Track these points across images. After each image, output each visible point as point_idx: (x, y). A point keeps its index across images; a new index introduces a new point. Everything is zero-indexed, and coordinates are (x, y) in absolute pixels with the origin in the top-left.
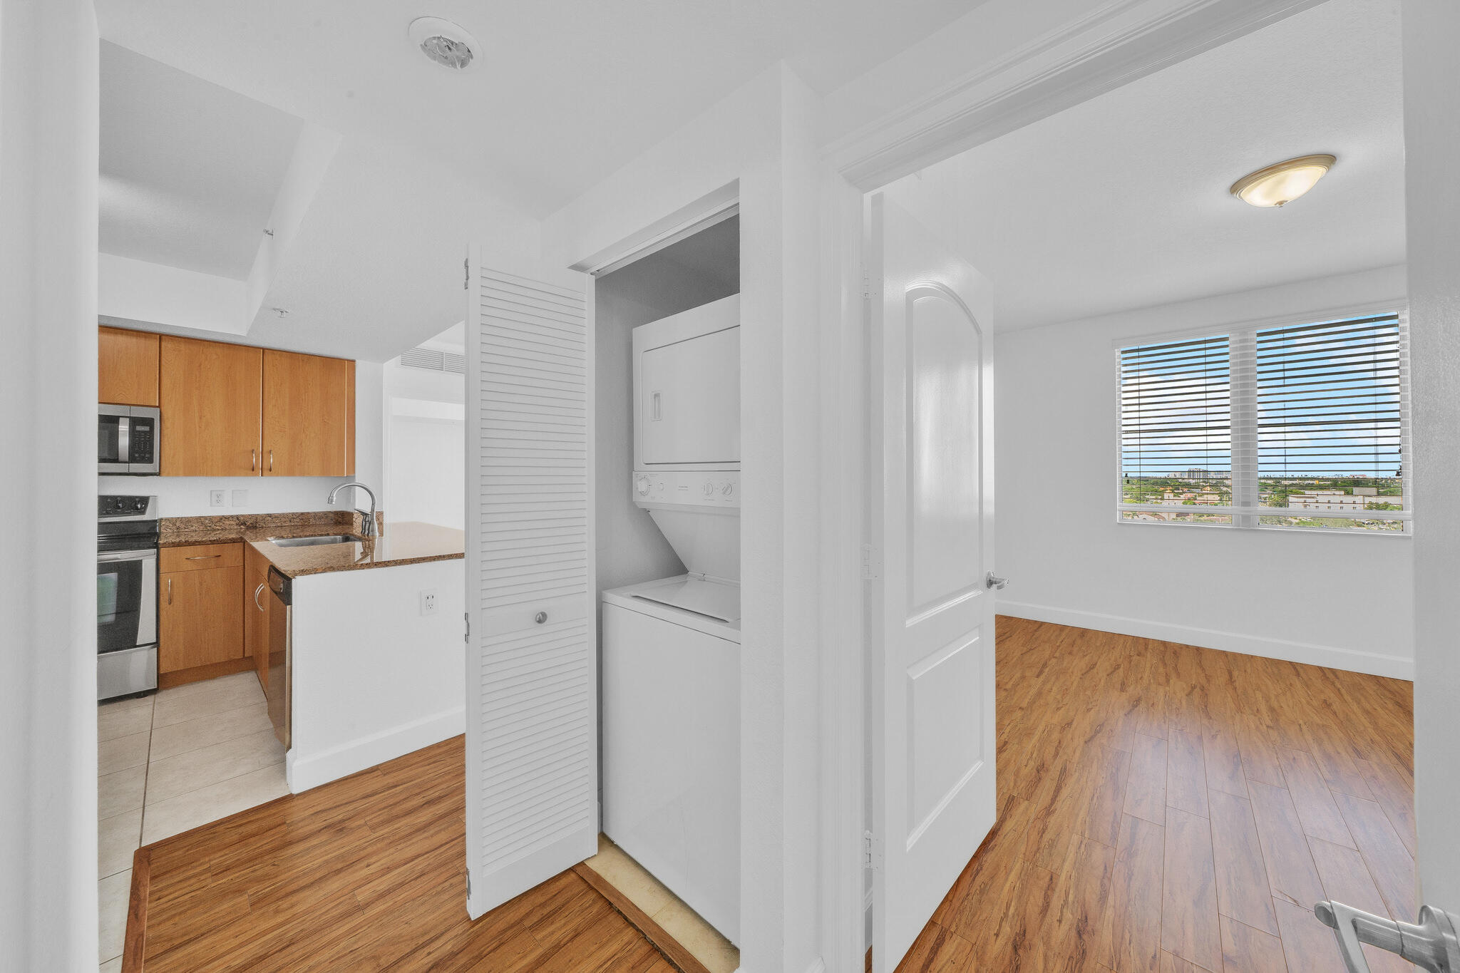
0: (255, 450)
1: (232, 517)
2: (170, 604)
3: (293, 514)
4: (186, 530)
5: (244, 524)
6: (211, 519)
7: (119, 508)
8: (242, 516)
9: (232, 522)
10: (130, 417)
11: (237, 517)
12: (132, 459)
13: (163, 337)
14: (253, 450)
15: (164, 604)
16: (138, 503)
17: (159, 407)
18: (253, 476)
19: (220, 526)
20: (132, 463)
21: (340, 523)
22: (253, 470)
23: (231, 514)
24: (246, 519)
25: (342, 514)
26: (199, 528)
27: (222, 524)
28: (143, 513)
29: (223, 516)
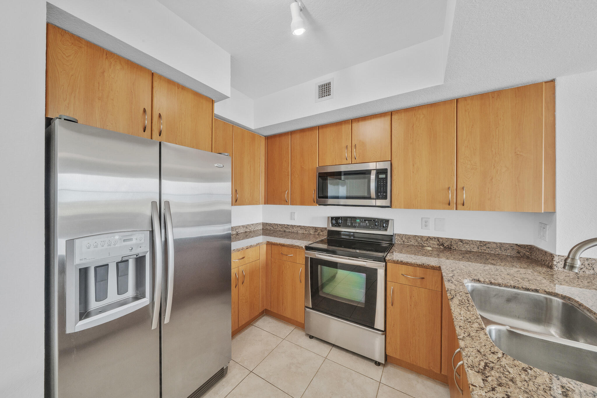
0: (451, 187)
1: (435, 238)
2: (392, 305)
4: (409, 244)
5: (442, 245)
6: (422, 237)
7: (376, 225)
8: (442, 238)
9: (435, 243)
10: (376, 170)
11: (438, 239)
12: (378, 198)
13: (393, 113)
14: (449, 188)
16: (384, 223)
17: (391, 161)
18: (449, 209)
19: (427, 244)
20: (377, 199)
22: (449, 204)
23: (434, 236)
24: (444, 242)
25: (531, 249)
26: (415, 244)
27: (428, 243)
28: (386, 230)
29: (429, 237)
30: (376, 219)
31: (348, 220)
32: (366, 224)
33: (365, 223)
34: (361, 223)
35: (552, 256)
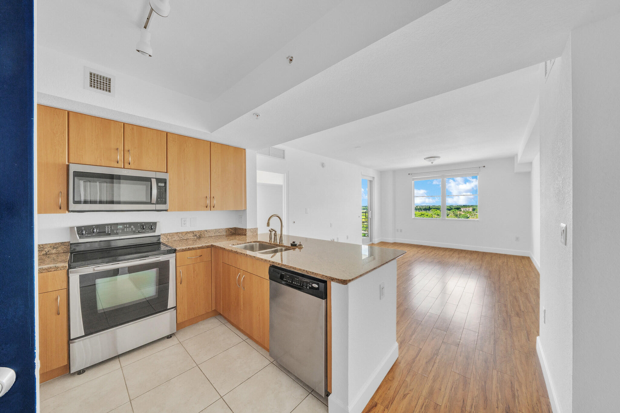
1: (191, 232)
2: (181, 284)
3: (216, 229)
4: (172, 240)
5: (196, 236)
6: (182, 233)
7: (144, 229)
8: (195, 231)
9: (191, 235)
10: (156, 178)
11: (193, 232)
12: (157, 203)
13: (169, 133)
14: (206, 196)
15: (179, 284)
16: (152, 226)
17: (167, 172)
18: (206, 210)
21: (234, 234)
22: (207, 207)
23: (190, 231)
24: (197, 233)
25: (235, 229)
26: (177, 239)
27: (186, 236)
28: (155, 231)
29: (187, 232)
30: (143, 223)
31: (107, 228)
32: (132, 229)
33: (130, 228)
34: (125, 229)
35: (246, 230)
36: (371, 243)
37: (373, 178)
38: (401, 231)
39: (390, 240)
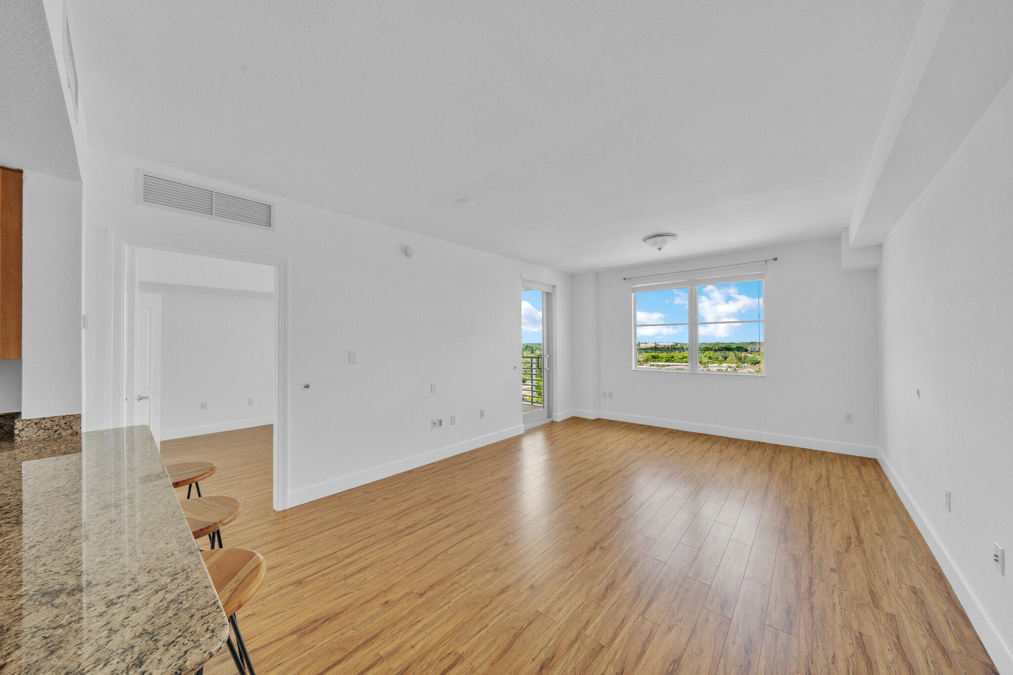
36: (549, 420)
37: (554, 287)
38: (611, 395)
39: (590, 414)
